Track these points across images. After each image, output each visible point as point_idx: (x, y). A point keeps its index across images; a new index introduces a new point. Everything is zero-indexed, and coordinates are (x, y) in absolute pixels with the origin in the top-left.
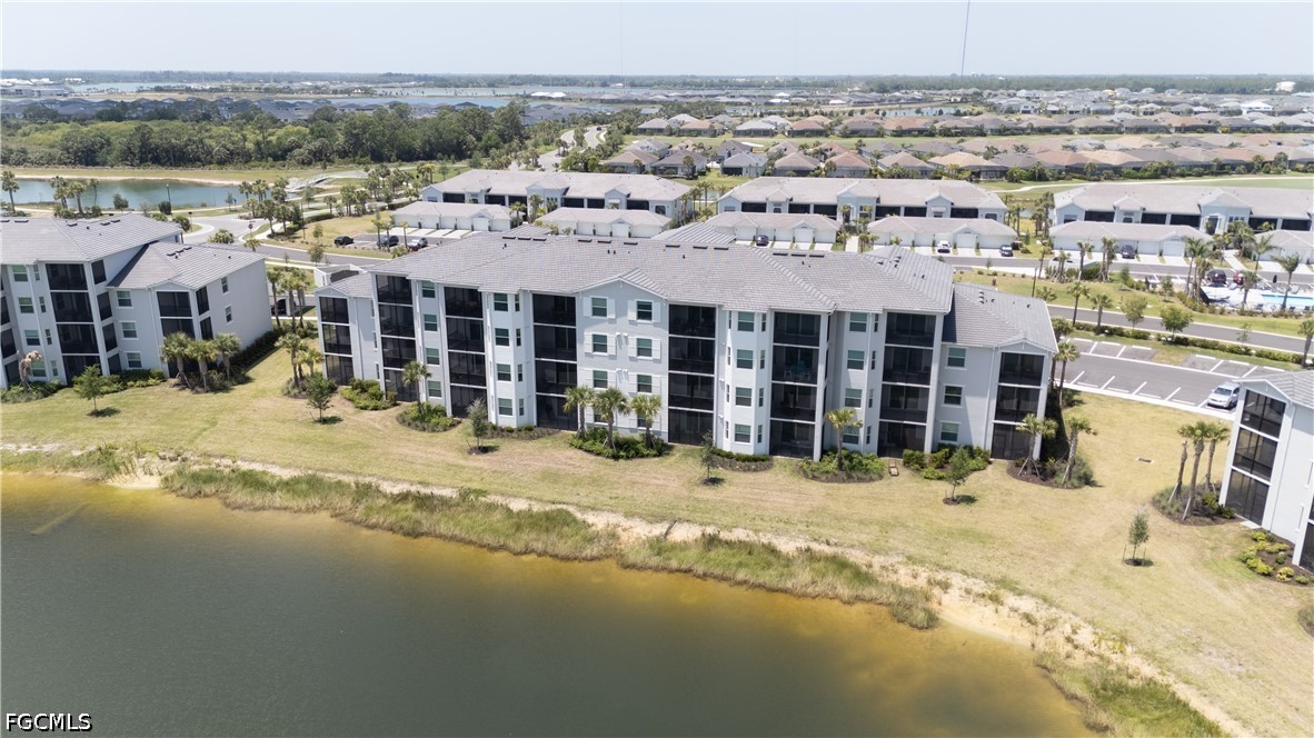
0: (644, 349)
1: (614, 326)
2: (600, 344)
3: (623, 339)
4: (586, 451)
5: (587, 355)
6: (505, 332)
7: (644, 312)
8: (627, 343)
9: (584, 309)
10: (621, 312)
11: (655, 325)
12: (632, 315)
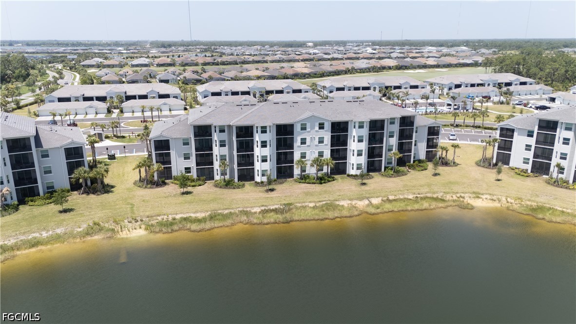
0: (321, 141)
1: (309, 133)
2: (303, 142)
3: (313, 139)
4: (307, 183)
5: (299, 146)
6: (266, 142)
7: (321, 127)
8: (315, 139)
9: (297, 128)
10: (312, 128)
11: (326, 131)
12: (317, 128)
